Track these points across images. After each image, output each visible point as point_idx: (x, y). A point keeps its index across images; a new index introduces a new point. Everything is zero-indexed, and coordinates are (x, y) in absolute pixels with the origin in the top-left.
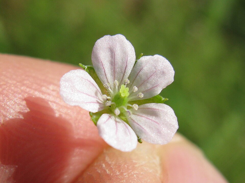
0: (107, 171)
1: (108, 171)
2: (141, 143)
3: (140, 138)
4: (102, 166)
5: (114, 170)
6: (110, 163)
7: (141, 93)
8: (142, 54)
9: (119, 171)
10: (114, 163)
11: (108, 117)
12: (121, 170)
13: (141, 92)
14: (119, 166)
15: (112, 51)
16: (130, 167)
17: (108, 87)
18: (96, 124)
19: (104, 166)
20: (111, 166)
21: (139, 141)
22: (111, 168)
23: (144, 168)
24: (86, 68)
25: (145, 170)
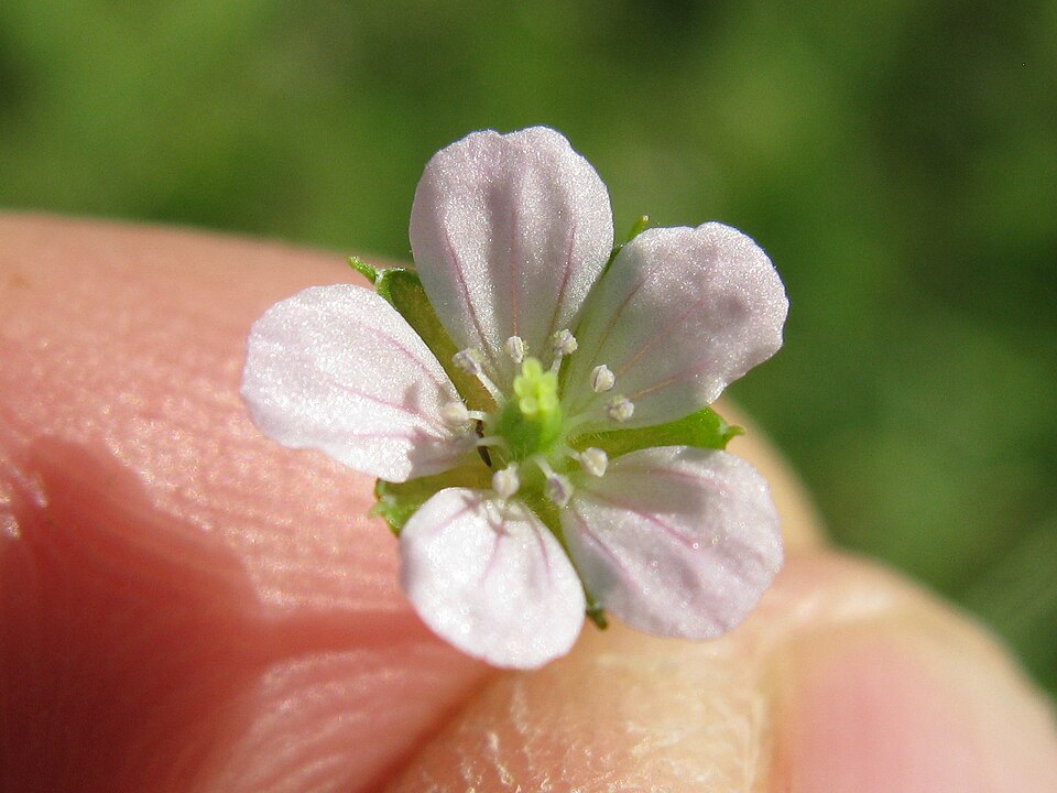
0: (503, 770)
1: (509, 769)
2: (603, 625)
3: (597, 605)
4: (486, 742)
5: (531, 768)
6: (523, 729)
7: (621, 400)
8: (646, 218)
9: (556, 774)
10: (539, 731)
11: (462, 504)
12: (561, 772)
13: (621, 396)
14: (560, 751)
15: (500, 203)
16: (607, 759)
17: (473, 367)
18: (397, 533)
19: (494, 741)
20: (526, 749)
21: (596, 616)
22: (523, 759)
23: (673, 763)
24: (381, 276)
25: (676, 772)
